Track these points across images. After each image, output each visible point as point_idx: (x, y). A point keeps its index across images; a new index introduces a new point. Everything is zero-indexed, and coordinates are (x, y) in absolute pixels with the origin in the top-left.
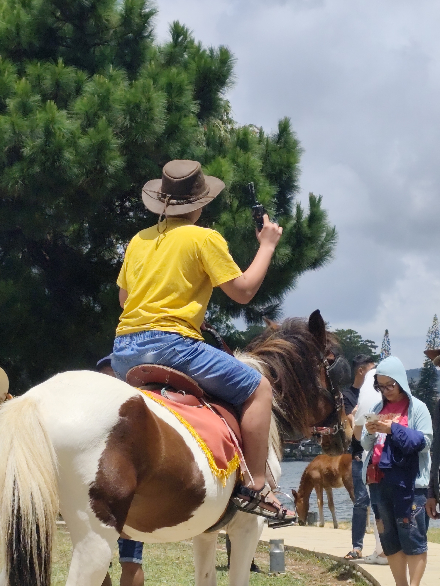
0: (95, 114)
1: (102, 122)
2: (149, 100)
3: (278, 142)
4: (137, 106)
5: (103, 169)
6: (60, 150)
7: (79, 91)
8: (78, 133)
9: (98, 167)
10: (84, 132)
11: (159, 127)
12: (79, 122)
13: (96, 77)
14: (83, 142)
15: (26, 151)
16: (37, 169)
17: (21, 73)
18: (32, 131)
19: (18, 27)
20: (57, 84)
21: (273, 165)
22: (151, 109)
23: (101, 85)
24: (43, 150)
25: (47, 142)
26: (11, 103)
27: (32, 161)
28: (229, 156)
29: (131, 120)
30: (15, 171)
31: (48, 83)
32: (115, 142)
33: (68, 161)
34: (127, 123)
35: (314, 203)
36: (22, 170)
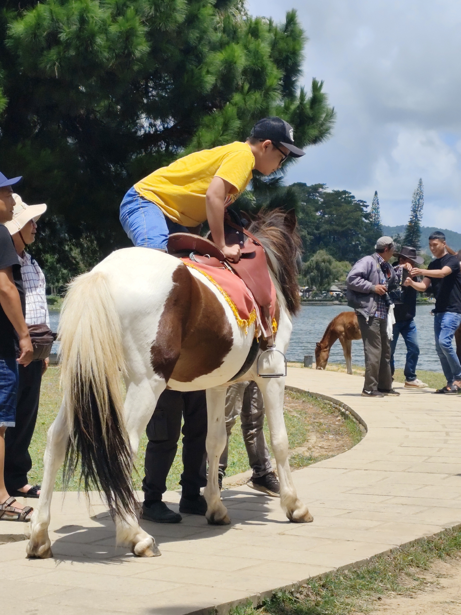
0: (124, 5)
1: (130, 12)
3: (285, 31)
5: (130, 54)
6: (93, 36)
8: (109, 21)
9: (126, 52)
10: (114, 20)
11: (180, 17)
12: (110, 11)
14: (114, 29)
15: (63, 36)
16: (72, 53)
18: (68, 19)
21: (280, 52)
24: (78, 35)
25: (81, 29)
27: (68, 45)
28: (241, 42)
29: (156, 10)
30: (53, 54)
32: (142, 30)
33: (99, 46)
34: (152, 12)
35: (316, 87)
36: (59, 53)
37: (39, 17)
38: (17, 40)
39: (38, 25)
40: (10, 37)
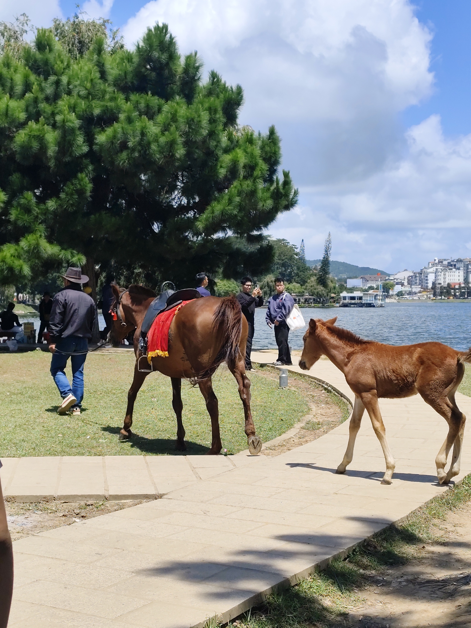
0: (169, 124)
1: (173, 128)
2: (199, 116)
3: (269, 139)
4: (193, 120)
5: (173, 155)
6: (149, 144)
7: (159, 110)
8: (159, 135)
9: (171, 154)
10: (163, 134)
11: (205, 132)
12: (160, 128)
13: (169, 102)
14: (162, 140)
15: (130, 144)
16: (136, 155)
17: (127, 99)
18: (133, 133)
19: (126, 73)
20: (148, 106)
21: (266, 153)
22: (200, 121)
23: (172, 107)
24: (140, 143)
25: (142, 140)
26: (122, 116)
27: (133, 150)
28: (242, 148)
29: (189, 127)
30: (124, 155)
31: (142, 105)
32: (180, 140)
33: (154, 150)
34: (187, 129)
35: (286, 175)
36: (128, 155)
37: (115, 131)
38: (101, 145)
39: (114, 137)
40: (97, 144)
